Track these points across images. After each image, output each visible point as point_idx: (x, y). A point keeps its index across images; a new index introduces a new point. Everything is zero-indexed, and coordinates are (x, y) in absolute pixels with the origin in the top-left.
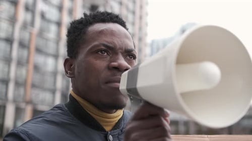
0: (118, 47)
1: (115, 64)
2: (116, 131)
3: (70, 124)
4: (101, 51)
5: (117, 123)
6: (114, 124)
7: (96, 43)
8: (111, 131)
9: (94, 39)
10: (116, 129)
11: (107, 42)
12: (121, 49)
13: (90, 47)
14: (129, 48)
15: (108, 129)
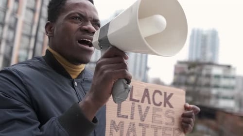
0: (88, 16)
1: (86, 27)
2: (79, 79)
3: (47, 70)
4: (76, 18)
5: (80, 73)
6: (78, 74)
7: (72, 12)
8: (76, 79)
9: (70, 9)
10: (79, 78)
11: (81, 12)
12: (91, 18)
13: (67, 14)
14: (96, 18)
15: (74, 77)
